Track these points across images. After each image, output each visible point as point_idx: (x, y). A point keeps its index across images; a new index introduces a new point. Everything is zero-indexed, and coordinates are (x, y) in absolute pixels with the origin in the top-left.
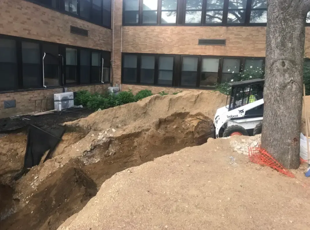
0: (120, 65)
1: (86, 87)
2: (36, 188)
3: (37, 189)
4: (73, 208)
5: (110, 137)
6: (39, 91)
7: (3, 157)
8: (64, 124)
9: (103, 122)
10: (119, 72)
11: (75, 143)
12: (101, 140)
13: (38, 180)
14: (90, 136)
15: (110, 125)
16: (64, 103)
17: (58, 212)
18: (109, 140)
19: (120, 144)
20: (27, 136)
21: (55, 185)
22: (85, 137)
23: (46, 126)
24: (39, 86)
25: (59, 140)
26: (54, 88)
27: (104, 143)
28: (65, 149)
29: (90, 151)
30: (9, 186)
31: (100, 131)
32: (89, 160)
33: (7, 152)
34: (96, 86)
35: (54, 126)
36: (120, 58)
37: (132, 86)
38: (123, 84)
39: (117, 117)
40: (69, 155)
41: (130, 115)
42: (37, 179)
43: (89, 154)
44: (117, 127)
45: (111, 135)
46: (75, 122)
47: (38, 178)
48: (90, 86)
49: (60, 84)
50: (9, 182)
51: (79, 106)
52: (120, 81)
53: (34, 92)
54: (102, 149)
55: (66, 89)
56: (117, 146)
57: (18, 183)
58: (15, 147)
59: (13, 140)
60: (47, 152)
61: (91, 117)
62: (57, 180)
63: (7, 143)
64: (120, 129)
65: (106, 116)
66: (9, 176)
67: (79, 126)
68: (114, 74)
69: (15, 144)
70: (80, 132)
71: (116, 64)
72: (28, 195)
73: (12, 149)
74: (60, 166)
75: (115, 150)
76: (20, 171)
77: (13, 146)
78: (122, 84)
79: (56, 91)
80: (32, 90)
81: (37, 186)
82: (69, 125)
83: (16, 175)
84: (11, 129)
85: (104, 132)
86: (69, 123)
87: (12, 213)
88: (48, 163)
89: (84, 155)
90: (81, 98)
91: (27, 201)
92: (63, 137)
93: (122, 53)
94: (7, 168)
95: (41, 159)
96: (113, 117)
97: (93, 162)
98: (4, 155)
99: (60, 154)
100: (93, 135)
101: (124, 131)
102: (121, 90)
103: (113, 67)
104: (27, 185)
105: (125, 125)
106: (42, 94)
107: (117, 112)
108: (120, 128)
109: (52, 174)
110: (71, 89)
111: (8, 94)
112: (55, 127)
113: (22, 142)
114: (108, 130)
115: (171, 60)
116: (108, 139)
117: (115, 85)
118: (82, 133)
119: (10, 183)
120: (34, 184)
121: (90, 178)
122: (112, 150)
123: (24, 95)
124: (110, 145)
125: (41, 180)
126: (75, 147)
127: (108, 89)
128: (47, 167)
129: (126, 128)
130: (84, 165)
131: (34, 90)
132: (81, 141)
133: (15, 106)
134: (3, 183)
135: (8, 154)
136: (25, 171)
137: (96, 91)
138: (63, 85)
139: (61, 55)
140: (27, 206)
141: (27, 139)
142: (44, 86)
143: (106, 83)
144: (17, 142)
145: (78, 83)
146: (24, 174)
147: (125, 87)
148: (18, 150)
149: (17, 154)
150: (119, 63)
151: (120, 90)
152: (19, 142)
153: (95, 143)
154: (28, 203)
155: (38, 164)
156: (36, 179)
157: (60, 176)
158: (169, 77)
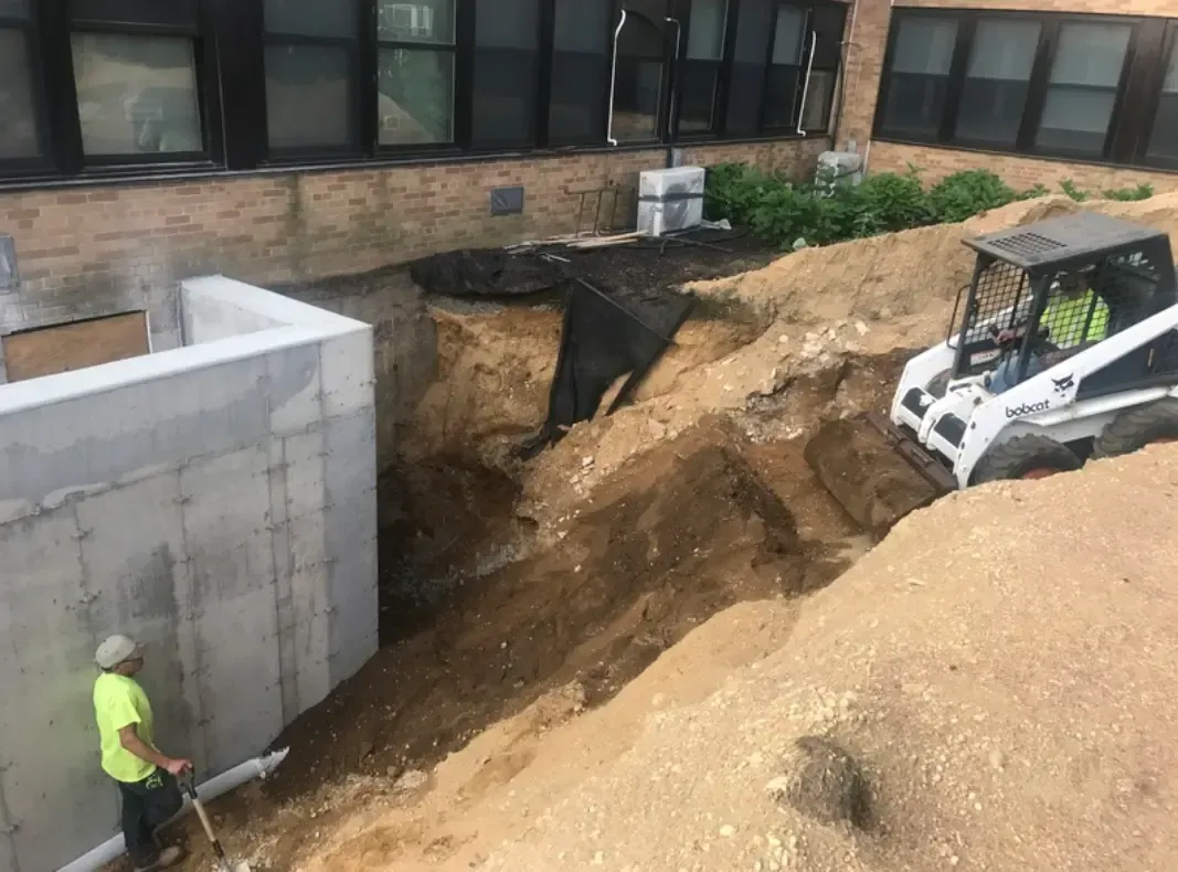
0: (879, 60)
1: (744, 148)
2: (587, 494)
3: (593, 499)
4: (725, 583)
5: (847, 354)
6: (592, 159)
7: (488, 378)
8: (687, 287)
9: (824, 291)
10: (871, 93)
11: (717, 359)
12: (811, 361)
13: (595, 471)
14: (773, 341)
15: (848, 306)
16: (673, 209)
17: (673, 586)
18: (841, 364)
19: (882, 382)
20: (560, 319)
21: (651, 495)
22: (757, 343)
23: (624, 291)
24: (594, 141)
25: (663, 345)
26: (637, 150)
27: (823, 374)
28: (682, 377)
29: (769, 396)
30: (504, 477)
31: (812, 324)
32: (766, 428)
33: (500, 364)
34: (778, 145)
35: (650, 292)
36: (885, 32)
37: (917, 150)
38: (877, 143)
39: (879, 279)
40: (697, 400)
41: (930, 274)
42: (591, 466)
43: (766, 405)
44: (875, 317)
45: (850, 346)
46: (722, 283)
47: (593, 462)
48: (757, 147)
49: (659, 135)
50: (504, 460)
51: (717, 223)
52: (868, 130)
53: (577, 162)
54: (814, 392)
55: (677, 154)
56: (869, 388)
57: (532, 469)
58: (524, 350)
59: (519, 326)
60: (621, 382)
61: (781, 269)
62: (658, 480)
63: (500, 335)
64: (885, 327)
65: (837, 271)
66: (504, 441)
67: (737, 301)
68: (848, 99)
69: (524, 339)
70: (738, 322)
71: (861, 56)
72: (564, 513)
73: (514, 357)
74: (666, 433)
75: (861, 405)
76: (537, 433)
77: (518, 346)
78: (872, 140)
79: (647, 161)
80: (573, 154)
81: (591, 490)
82: (705, 295)
83: (523, 444)
84: (516, 290)
85: (826, 332)
86: (702, 287)
87: (510, 559)
88: (624, 417)
89: (750, 405)
90: (728, 192)
91: (563, 530)
92: (678, 334)
93: (895, 8)
94: (497, 416)
95: (599, 401)
96: (863, 278)
97: (779, 437)
98: (491, 372)
99: (666, 394)
100: (784, 338)
101: (905, 334)
102: (868, 168)
103: (847, 67)
104: (560, 480)
105: (907, 313)
106: (600, 171)
107: (881, 255)
108: (887, 320)
109: (641, 457)
110: (692, 154)
111: (505, 165)
112: (653, 295)
113: (545, 337)
114: (840, 323)
115: (1120, 41)
116: (838, 360)
117: (846, 143)
118: (744, 328)
119: (505, 464)
120: (580, 481)
121: (771, 491)
122: (851, 403)
123: (546, 171)
124: (844, 384)
125: (602, 472)
126: (720, 377)
127: (819, 159)
128: (624, 430)
129: (913, 326)
130: (747, 440)
131: (579, 154)
132: (739, 355)
133: (519, 211)
134: (486, 464)
135: (501, 370)
136: (551, 433)
137: (776, 164)
138: (669, 141)
139: (675, 20)
140: (560, 546)
141: (560, 329)
142: (610, 140)
143: (811, 135)
144: (529, 334)
145: (720, 133)
146: (549, 445)
147: (885, 156)
148: (531, 361)
149: (529, 375)
150: (874, 52)
151: (861, 168)
152: (537, 336)
153: (789, 369)
154: (565, 537)
155: (590, 416)
156: (588, 465)
157: (668, 466)
158: (1095, 120)
